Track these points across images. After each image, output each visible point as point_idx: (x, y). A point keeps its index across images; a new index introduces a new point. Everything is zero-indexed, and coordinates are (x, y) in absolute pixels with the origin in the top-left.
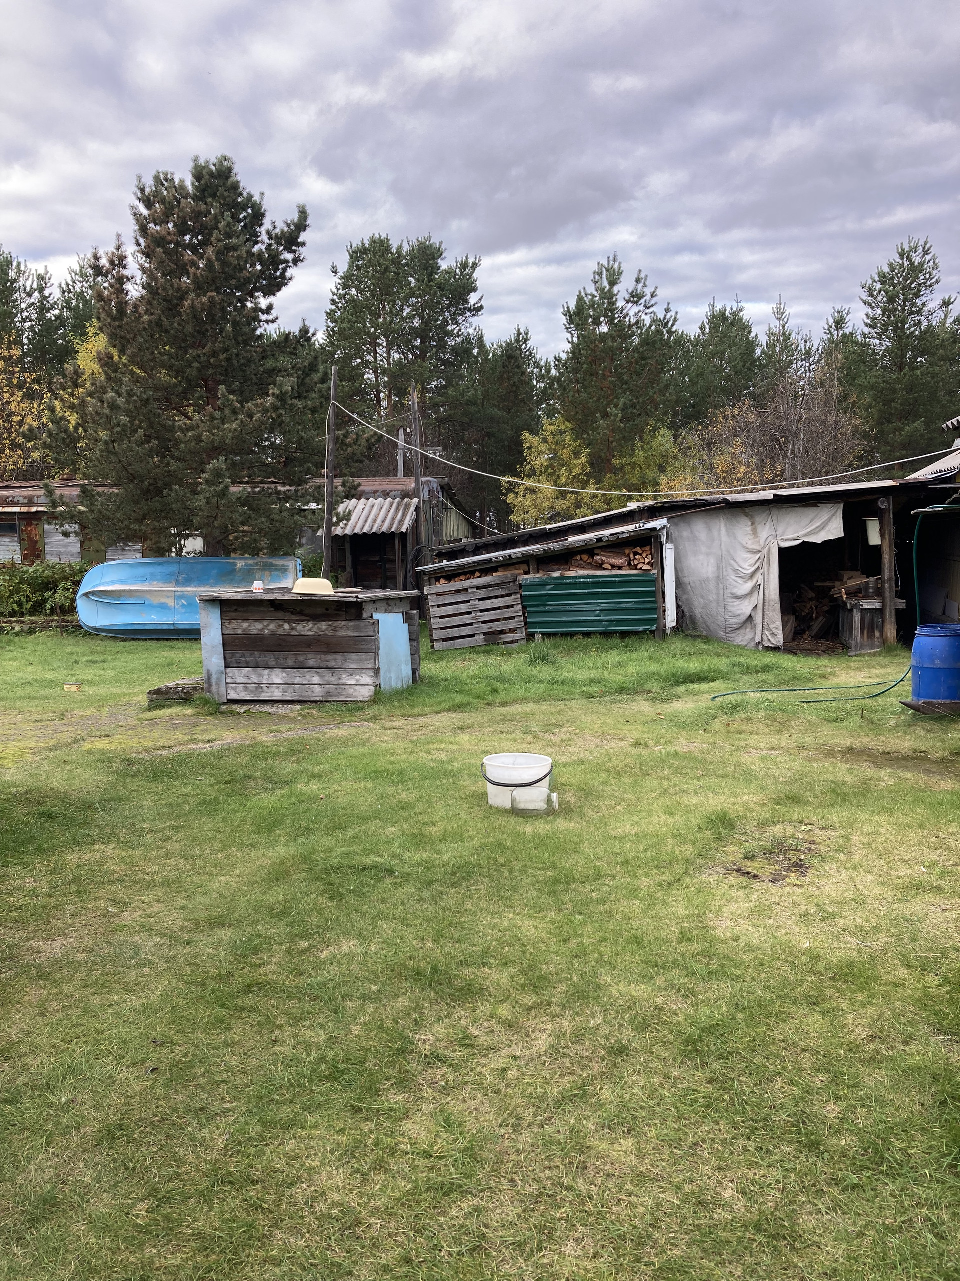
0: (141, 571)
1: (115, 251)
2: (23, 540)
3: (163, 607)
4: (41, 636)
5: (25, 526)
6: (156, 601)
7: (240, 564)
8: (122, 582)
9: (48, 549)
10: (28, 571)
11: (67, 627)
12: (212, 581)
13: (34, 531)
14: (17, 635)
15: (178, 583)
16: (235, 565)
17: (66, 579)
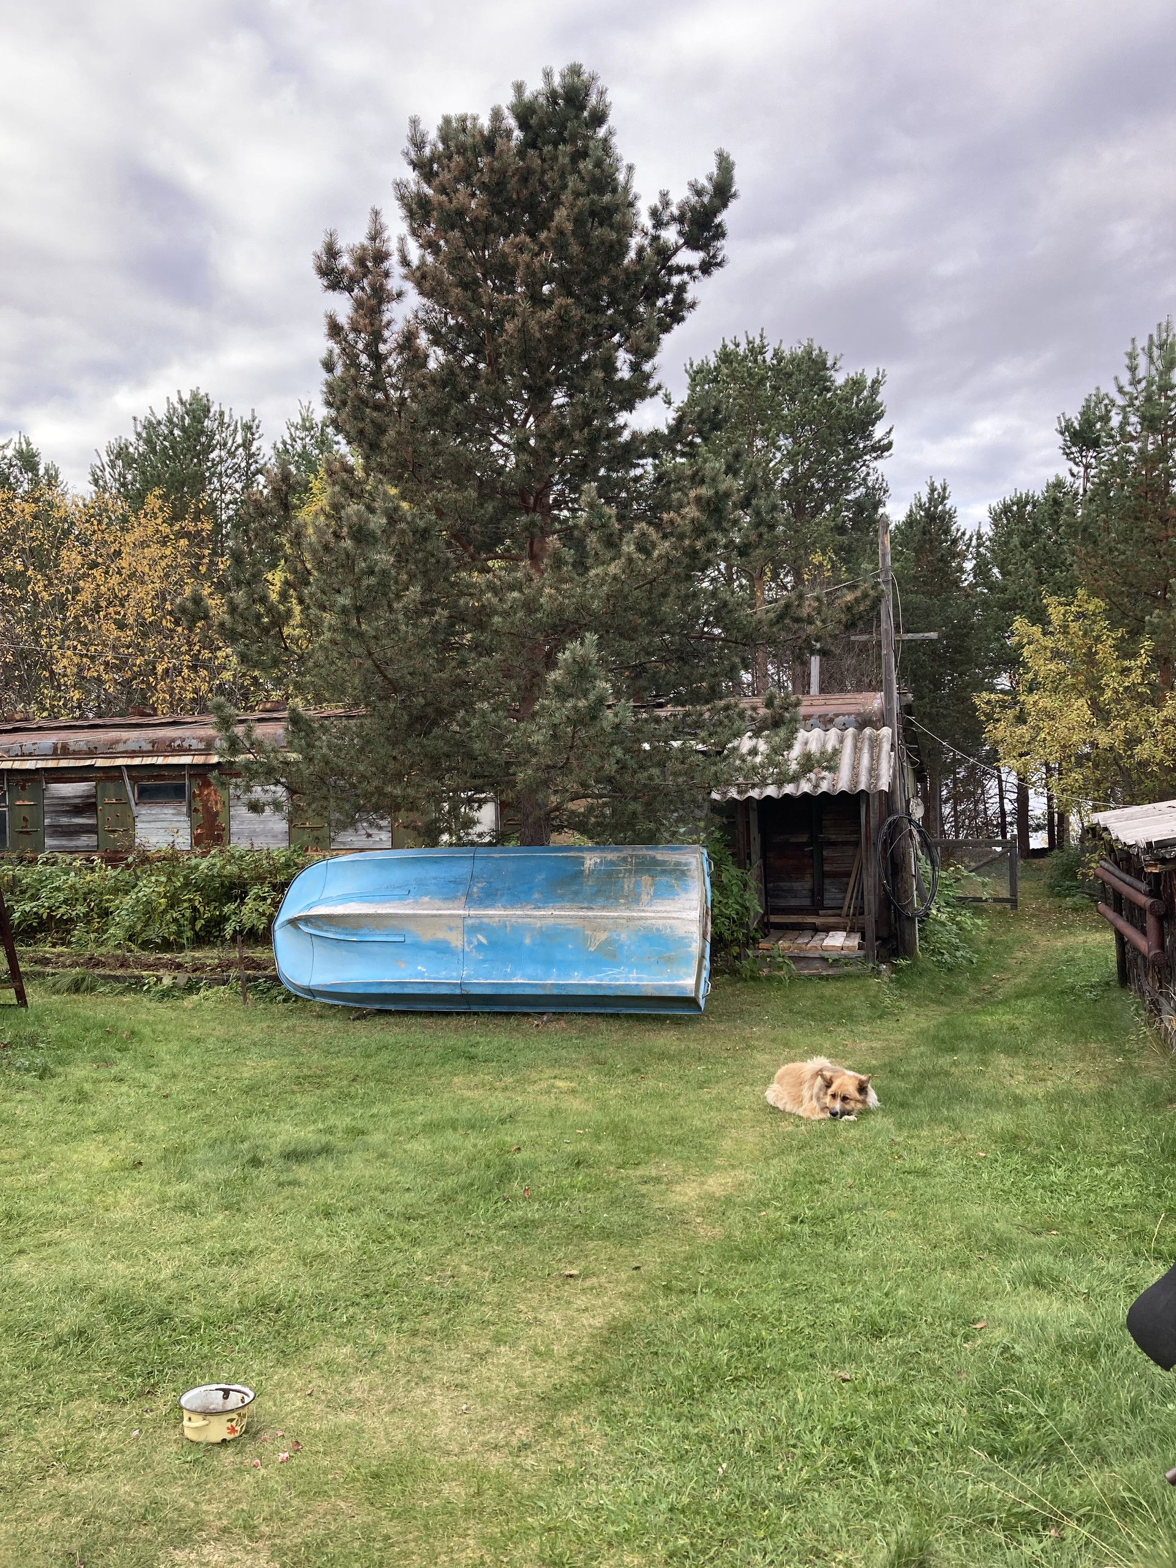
0: (398, 875)
1: (366, 242)
2: (196, 810)
3: (442, 949)
4: (208, 997)
5: (200, 788)
6: (427, 936)
7: (591, 860)
8: (362, 898)
9: (235, 826)
10: (196, 867)
11: (256, 979)
12: (536, 896)
13: (215, 797)
14: (166, 994)
15: (470, 900)
16: (581, 861)
17: (260, 879)
